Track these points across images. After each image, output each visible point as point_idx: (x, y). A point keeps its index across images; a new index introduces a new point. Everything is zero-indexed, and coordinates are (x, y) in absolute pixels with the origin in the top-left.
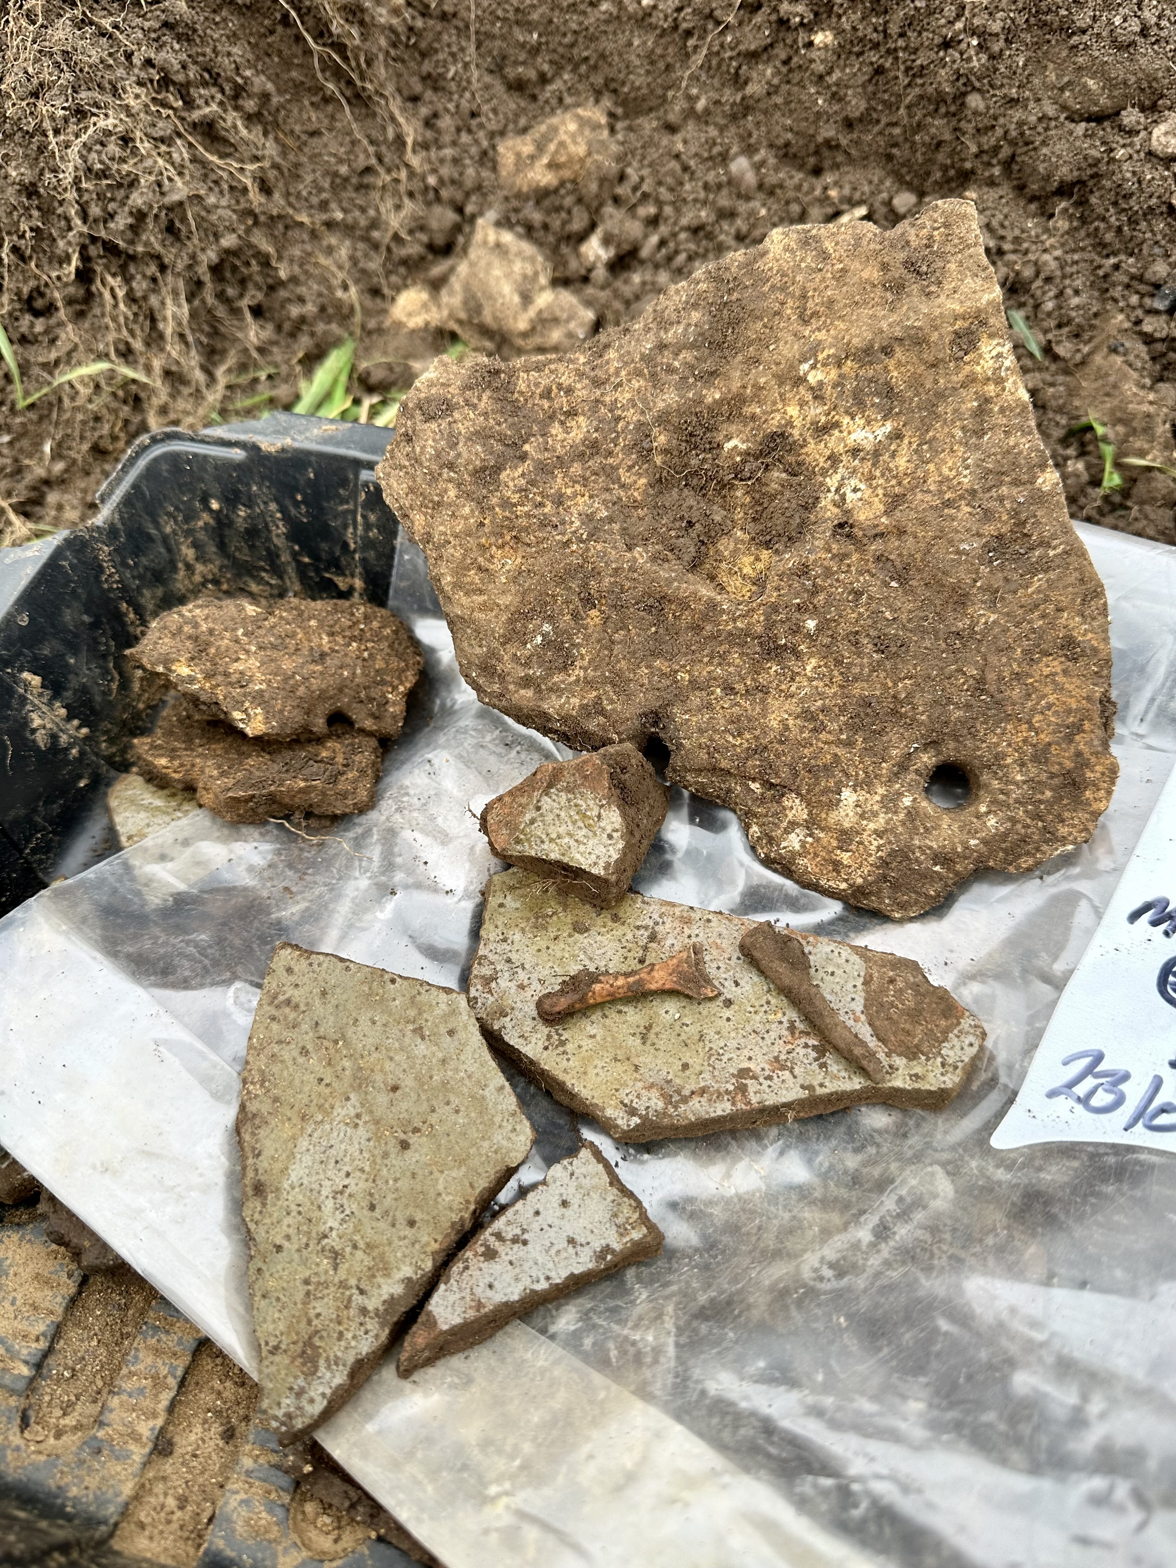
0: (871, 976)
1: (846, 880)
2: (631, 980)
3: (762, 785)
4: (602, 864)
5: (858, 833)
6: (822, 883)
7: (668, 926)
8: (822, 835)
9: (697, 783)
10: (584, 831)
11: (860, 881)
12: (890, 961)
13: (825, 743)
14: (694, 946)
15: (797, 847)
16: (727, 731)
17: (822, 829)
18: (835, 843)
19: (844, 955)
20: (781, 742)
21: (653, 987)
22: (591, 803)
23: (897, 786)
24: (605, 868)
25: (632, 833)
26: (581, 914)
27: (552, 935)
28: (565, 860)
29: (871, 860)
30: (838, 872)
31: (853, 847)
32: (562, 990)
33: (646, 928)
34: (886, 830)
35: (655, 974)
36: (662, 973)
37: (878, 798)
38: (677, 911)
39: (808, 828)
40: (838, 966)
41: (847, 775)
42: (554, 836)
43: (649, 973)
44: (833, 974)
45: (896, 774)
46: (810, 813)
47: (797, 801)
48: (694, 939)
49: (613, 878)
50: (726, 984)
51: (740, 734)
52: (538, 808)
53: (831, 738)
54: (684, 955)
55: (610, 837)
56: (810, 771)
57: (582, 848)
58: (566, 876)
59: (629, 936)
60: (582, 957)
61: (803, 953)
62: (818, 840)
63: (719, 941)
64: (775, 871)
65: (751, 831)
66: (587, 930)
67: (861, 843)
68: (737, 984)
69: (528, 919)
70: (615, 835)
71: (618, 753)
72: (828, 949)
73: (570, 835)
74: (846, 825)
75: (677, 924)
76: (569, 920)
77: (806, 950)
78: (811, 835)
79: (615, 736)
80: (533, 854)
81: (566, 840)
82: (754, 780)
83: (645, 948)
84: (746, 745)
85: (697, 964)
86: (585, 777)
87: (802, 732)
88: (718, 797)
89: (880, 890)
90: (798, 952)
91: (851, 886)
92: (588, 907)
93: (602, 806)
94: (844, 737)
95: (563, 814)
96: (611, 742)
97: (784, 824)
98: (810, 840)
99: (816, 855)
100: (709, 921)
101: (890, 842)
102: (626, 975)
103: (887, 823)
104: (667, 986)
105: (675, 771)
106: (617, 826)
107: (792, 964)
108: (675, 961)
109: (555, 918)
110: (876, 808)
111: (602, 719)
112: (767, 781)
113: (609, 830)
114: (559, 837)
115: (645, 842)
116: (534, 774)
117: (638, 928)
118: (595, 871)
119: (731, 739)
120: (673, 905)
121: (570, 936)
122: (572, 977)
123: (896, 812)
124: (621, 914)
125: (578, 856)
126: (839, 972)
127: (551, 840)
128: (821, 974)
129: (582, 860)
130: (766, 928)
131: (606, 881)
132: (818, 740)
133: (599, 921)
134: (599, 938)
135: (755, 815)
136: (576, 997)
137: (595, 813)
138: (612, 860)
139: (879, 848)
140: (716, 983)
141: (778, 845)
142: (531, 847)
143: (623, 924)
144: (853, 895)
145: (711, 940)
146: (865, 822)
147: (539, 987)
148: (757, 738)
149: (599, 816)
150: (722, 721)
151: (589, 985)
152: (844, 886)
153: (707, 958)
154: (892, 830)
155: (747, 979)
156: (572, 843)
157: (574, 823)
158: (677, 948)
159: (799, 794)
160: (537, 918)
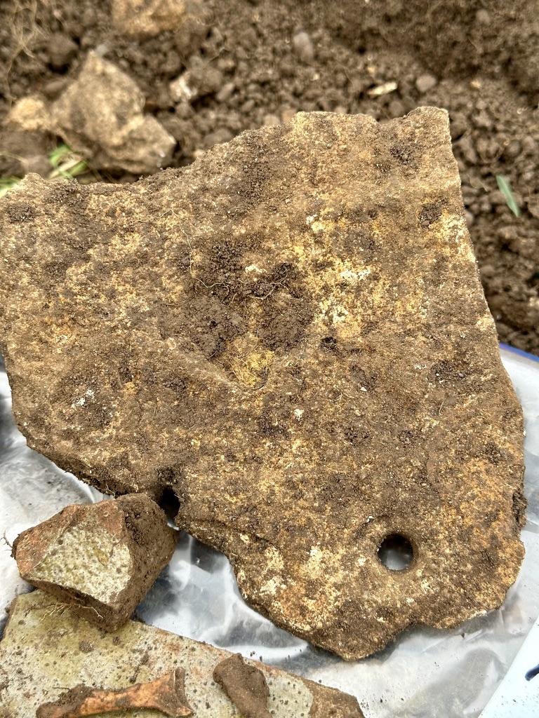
0: (317, 707)
1: (310, 624)
2: (119, 696)
3: (251, 538)
4: (109, 593)
5: (321, 584)
6: (291, 624)
7: (159, 651)
8: (293, 584)
9: (198, 531)
10: (98, 564)
11: (320, 625)
12: (333, 696)
13: (302, 508)
14: (177, 671)
15: (274, 593)
16: (226, 490)
17: (294, 579)
18: (303, 592)
19: (298, 687)
20: (268, 504)
21: (138, 704)
22: (106, 541)
23: (355, 549)
24: (111, 598)
25: (139, 569)
26: (88, 635)
27: (61, 653)
28: (78, 587)
29: (330, 608)
30: (304, 616)
31: (317, 596)
32: (60, 702)
33: (141, 651)
34: (343, 585)
35: (140, 692)
36: (146, 692)
37: (339, 557)
38: (169, 639)
39: (283, 576)
40: (292, 697)
41: (316, 536)
42: (71, 566)
43: (135, 691)
44: (286, 703)
45: (355, 539)
46: (286, 565)
47: (276, 553)
48: (178, 665)
49: (117, 607)
50: (200, 706)
51: (236, 494)
52: (60, 542)
53: (307, 504)
54: (168, 678)
55: (119, 571)
56: (288, 530)
57: (94, 579)
58: (78, 602)
59: (126, 658)
60: (83, 672)
61: (264, 683)
62: (290, 587)
63: (199, 668)
64: (256, 610)
65: (239, 575)
66: (91, 650)
67: (323, 593)
68: (208, 706)
69: (42, 637)
70: (123, 570)
71: (134, 501)
72: (285, 681)
73: (85, 567)
74: (313, 577)
75: (166, 650)
76: (77, 640)
77: (268, 680)
78: (285, 583)
79: (136, 486)
80: (51, 581)
81: (82, 571)
82: (244, 533)
83: (137, 670)
84: (240, 504)
85: (177, 686)
86: (104, 519)
87: (284, 498)
88: (215, 544)
89: (335, 635)
90: (259, 683)
91: (313, 628)
92: (95, 630)
93: (115, 544)
94: (316, 505)
95: (81, 548)
96: (132, 490)
97: (264, 572)
98: (284, 586)
99: (288, 600)
100: (193, 649)
101: (345, 595)
102: (116, 692)
103: (344, 578)
104: (150, 704)
105: (182, 518)
106: (126, 562)
107: (253, 692)
108: (159, 683)
109: (65, 637)
110: (337, 565)
111: (126, 471)
112: (254, 535)
113: (119, 565)
114: (75, 568)
115: (150, 577)
116: (61, 513)
117: (134, 651)
118: (102, 599)
119: (228, 497)
120: (166, 633)
121: (76, 654)
122: (70, 691)
123: (352, 570)
124: (122, 638)
125: (90, 585)
126: (292, 702)
127: (69, 570)
128: (277, 702)
129: (93, 589)
130: (236, 660)
131: (110, 609)
132: (297, 505)
133: (102, 643)
134: (100, 658)
135: (243, 562)
136: (71, 708)
137: (108, 550)
138: (118, 591)
139: (336, 599)
140: (191, 704)
141: (258, 589)
142: (50, 574)
143: (122, 647)
144: (315, 636)
145: (192, 667)
146: (327, 576)
147: (42, 697)
148: (249, 499)
149: (112, 553)
150: (223, 482)
151: (83, 699)
152: (307, 628)
153: (187, 682)
154: (348, 585)
155: (217, 702)
156: (86, 574)
157: (90, 556)
158: (163, 671)
159: (278, 548)
160: (50, 636)
